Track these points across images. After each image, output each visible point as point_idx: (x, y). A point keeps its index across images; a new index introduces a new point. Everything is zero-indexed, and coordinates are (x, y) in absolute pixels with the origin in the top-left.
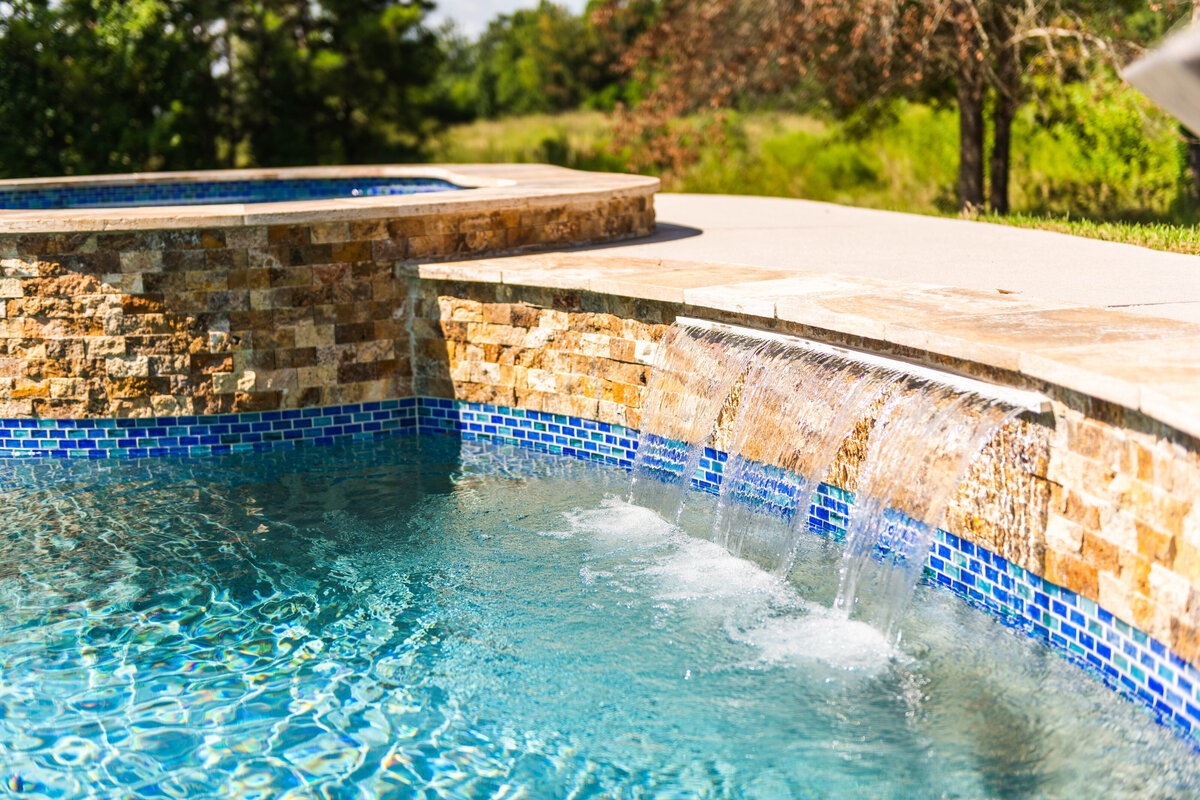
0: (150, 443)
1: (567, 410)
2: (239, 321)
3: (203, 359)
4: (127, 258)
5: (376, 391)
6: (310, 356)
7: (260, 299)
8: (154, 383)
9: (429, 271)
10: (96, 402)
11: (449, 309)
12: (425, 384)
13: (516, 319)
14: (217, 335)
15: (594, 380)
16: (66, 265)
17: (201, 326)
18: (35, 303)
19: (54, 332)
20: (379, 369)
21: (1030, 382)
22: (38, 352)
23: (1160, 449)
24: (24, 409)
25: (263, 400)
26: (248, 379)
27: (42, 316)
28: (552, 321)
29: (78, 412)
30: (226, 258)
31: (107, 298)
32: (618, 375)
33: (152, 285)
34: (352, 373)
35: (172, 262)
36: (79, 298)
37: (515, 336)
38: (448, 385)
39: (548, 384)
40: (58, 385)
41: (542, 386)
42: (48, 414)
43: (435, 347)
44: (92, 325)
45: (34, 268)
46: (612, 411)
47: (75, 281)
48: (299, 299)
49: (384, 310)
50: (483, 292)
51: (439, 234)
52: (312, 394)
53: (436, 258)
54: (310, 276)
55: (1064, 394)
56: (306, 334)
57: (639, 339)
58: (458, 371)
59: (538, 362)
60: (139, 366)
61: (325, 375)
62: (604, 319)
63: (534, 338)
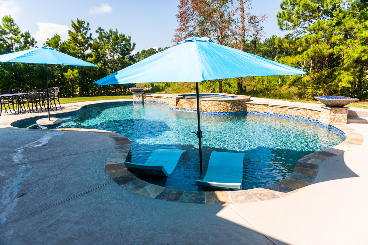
0: (231, 114)
1: (257, 111)
2: (236, 106)
3: (234, 108)
4: (230, 102)
5: (242, 110)
6: (240, 108)
7: (238, 104)
8: (231, 110)
9: (246, 103)
10: (228, 111)
11: (247, 105)
12: (245, 110)
13: (253, 106)
14: (235, 107)
15: (260, 109)
16: (227, 102)
17: (234, 106)
18: (224, 105)
19: (225, 107)
20: (243, 109)
21: (298, 108)
22: (224, 108)
23: (307, 110)
24: (223, 112)
25: (237, 111)
26: (237, 110)
27: (225, 106)
28: (256, 106)
29: (226, 112)
30: (236, 102)
31: (229, 104)
32: (262, 109)
33: (232, 103)
34: (242, 109)
35: (233, 102)
36: (227, 104)
37: (253, 107)
38: (247, 110)
39: (256, 110)
40: (225, 110)
41: (255, 110)
42: (224, 112)
43: (246, 107)
44: (228, 106)
45: (225, 103)
46: (261, 111)
47: (227, 103)
48: (239, 104)
49: (243, 105)
50: (250, 104)
51: (245, 101)
52: (240, 111)
53: (247, 102)
54: (240, 103)
55: (301, 108)
56: (240, 107)
57: (265, 107)
58: (248, 109)
59: (255, 108)
60: (231, 109)
61: (240, 109)
62: (261, 106)
63: (255, 107)
